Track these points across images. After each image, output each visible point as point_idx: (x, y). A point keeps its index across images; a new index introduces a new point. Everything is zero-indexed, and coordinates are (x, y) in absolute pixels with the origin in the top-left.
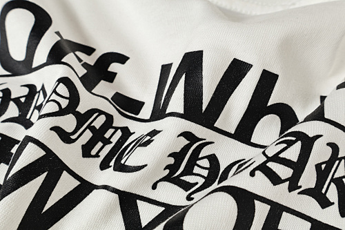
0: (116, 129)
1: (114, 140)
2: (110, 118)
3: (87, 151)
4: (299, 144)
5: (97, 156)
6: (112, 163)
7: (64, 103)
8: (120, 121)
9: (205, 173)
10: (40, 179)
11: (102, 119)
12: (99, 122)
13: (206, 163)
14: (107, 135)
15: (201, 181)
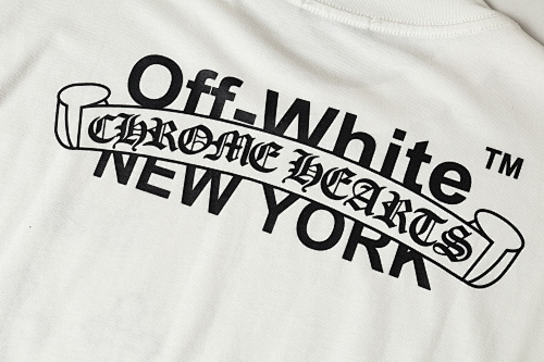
0: (242, 137)
1: (243, 145)
2: (236, 133)
3: (229, 158)
4: (372, 191)
5: (237, 158)
6: (248, 161)
7: (205, 141)
8: (242, 131)
9: (314, 174)
10: (209, 185)
11: (231, 136)
12: (230, 139)
13: (315, 169)
14: (238, 143)
15: (311, 179)
